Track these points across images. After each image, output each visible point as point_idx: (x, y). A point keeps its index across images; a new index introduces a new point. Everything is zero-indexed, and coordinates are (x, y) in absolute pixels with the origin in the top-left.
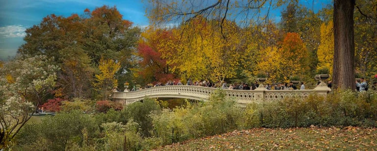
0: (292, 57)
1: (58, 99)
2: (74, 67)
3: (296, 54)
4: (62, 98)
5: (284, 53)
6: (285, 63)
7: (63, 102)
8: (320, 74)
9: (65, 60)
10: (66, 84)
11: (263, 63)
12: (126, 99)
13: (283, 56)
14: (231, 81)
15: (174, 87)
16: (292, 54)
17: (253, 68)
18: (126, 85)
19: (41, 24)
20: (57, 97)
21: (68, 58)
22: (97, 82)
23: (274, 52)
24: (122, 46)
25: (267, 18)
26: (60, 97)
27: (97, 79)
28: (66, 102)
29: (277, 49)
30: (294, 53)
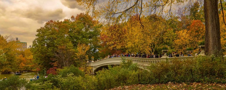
0: (197, 35)
1: (55, 68)
2: (63, 49)
3: (200, 33)
4: (57, 67)
5: (191, 33)
6: (192, 39)
7: (57, 69)
8: (201, 45)
9: (58, 46)
10: (59, 59)
11: (178, 40)
12: (92, 66)
13: (191, 35)
14: (159, 53)
15: (117, 58)
16: (197, 33)
17: (171, 44)
18: (93, 58)
19: (45, 26)
20: (55, 67)
21: (59, 44)
22: (76, 57)
23: (185, 33)
24: (92, 36)
25: (170, 12)
26: (56, 66)
27: (76, 55)
28: (59, 69)
29: (187, 31)
30: (198, 33)
